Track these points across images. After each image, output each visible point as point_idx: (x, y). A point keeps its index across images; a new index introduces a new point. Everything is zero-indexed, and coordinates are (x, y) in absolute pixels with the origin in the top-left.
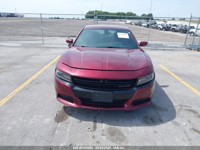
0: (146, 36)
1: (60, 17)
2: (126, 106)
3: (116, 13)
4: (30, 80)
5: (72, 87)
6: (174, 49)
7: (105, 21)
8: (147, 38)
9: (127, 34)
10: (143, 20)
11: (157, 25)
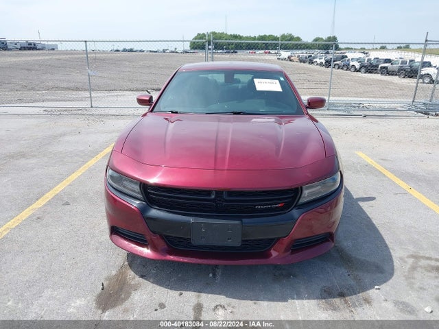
0: (323, 86)
1: (136, 47)
2: (274, 254)
3: (257, 36)
4: (49, 196)
5: (142, 211)
6: (389, 113)
7: (234, 56)
8: (327, 91)
9: (277, 81)
10: (316, 52)
11: (348, 60)
